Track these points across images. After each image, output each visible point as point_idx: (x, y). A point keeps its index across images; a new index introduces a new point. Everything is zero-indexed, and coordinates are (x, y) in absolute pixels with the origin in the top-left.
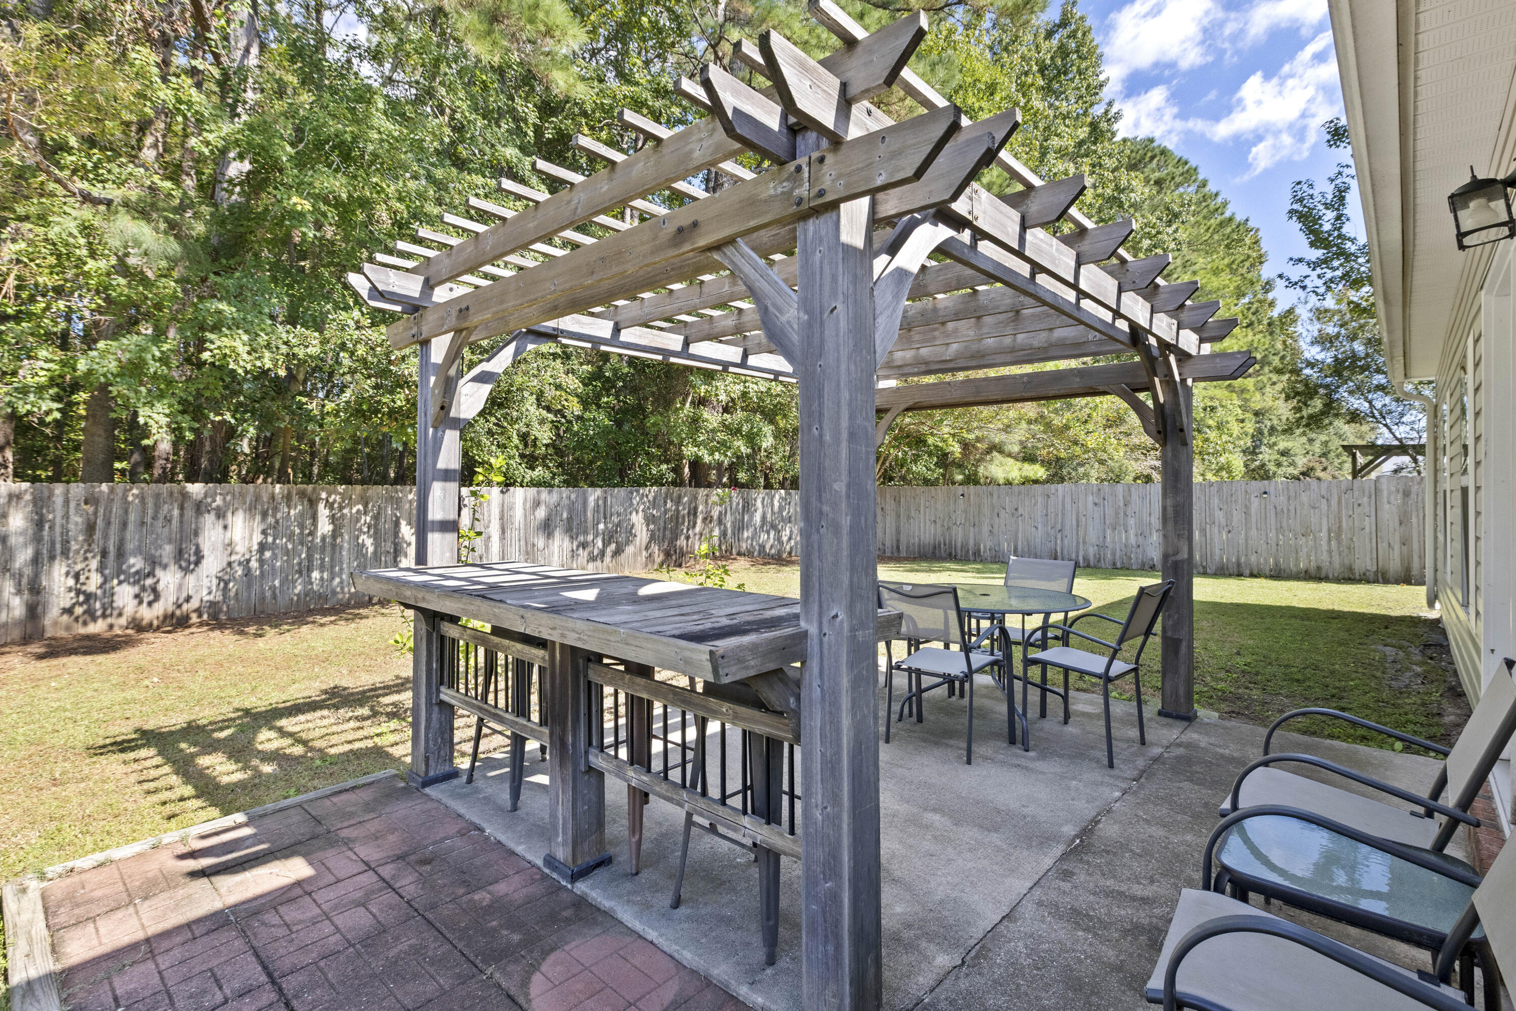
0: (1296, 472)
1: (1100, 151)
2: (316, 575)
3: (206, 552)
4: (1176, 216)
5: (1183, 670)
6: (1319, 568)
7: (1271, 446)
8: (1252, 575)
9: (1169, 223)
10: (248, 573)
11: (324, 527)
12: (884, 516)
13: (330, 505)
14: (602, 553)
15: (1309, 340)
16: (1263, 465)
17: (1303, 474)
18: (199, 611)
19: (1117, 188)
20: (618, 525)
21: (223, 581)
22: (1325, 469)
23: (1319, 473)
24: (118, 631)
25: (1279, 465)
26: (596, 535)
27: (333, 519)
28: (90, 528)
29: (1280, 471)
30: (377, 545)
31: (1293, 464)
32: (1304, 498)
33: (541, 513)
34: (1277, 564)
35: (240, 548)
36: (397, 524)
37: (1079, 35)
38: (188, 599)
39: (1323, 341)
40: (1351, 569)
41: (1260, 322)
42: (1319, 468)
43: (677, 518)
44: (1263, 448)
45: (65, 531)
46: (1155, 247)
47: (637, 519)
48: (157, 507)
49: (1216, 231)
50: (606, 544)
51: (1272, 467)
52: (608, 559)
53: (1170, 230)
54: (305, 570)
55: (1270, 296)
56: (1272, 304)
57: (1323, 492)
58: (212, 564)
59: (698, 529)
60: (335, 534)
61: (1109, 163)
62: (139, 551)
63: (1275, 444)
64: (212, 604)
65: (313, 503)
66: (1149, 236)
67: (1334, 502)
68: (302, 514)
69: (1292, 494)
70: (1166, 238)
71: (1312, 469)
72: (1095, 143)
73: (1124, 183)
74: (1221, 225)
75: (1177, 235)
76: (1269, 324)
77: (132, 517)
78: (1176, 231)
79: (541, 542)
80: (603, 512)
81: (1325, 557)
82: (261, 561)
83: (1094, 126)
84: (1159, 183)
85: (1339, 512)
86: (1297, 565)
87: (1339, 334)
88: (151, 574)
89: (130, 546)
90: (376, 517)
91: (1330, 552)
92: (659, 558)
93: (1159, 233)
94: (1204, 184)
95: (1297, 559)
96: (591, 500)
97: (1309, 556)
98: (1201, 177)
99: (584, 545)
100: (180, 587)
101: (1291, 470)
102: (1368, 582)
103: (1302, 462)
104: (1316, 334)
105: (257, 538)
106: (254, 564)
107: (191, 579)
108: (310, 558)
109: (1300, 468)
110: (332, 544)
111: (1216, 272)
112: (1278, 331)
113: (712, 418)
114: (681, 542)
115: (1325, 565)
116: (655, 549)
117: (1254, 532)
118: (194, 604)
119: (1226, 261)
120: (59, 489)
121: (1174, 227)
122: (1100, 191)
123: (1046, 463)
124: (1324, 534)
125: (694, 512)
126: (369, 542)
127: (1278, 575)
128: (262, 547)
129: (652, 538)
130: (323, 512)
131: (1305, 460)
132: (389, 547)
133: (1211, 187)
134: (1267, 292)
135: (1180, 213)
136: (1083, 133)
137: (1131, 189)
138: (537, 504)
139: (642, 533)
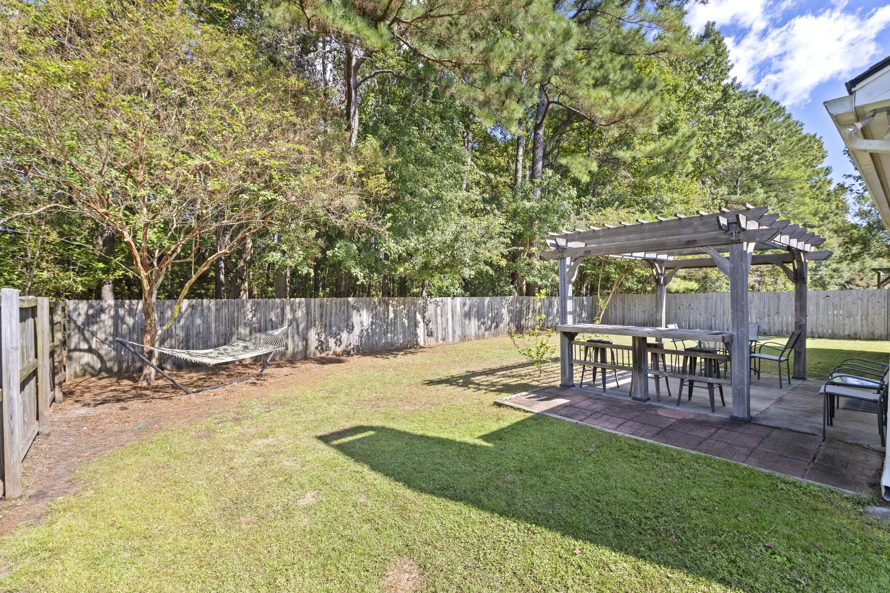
0: (843, 282)
1: (729, 107)
2: (389, 335)
3: (355, 325)
4: (774, 141)
5: (802, 362)
6: (856, 334)
7: (827, 266)
8: (819, 337)
9: (769, 145)
10: (368, 334)
11: (391, 315)
12: (616, 309)
13: (393, 306)
14: (490, 327)
15: (853, 214)
16: (821, 278)
17: (847, 282)
18: (353, 349)
19: (739, 127)
20: (497, 314)
21: (361, 337)
22: (862, 279)
23: (858, 282)
24: (330, 356)
25: (832, 277)
26: (488, 319)
27: (395, 312)
28: (322, 315)
29: (832, 281)
30: (409, 323)
31: (841, 277)
32: (849, 299)
33: (467, 308)
34: (833, 332)
35: (365, 324)
36: (415, 314)
37: (717, 42)
38: (350, 344)
39: (862, 214)
40: (873, 334)
41: (822, 193)
42: (857, 278)
43: (521, 311)
44: (822, 268)
45: (315, 318)
46: (761, 159)
47: (504, 311)
48: (340, 307)
49: (796, 144)
50: (492, 323)
51: (827, 279)
52: (493, 329)
53: (770, 149)
54: (385, 333)
55: (829, 177)
56: (830, 182)
57: (859, 296)
58: (357, 330)
59: (530, 316)
60: (395, 317)
61: (734, 113)
62: (335, 325)
63: (829, 265)
64: (357, 346)
65: (387, 305)
66: (758, 153)
67: (865, 300)
68: (384, 310)
69: (842, 297)
70: (768, 154)
71: (853, 279)
72: (725, 102)
73: (743, 125)
74: (800, 140)
75: (775, 152)
76: (828, 195)
77: (333, 311)
78: (773, 150)
79: (467, 322)
80: (491, 307)
81: (859, 328)
82: (372, 329)
83: (725, 91)
84: (762, 119)
85: (868, 306)
86: (844, 332)
87: (870, 210)
88: (339, 334)
89: (333, 323)
90: (408, 311)
91: (862, 326)
92: (514, 329)
93: (763, 151)
94: (789, 117)
95: (844, 329)
96: (486, 302)
97: (850, 328)
98: (787, 113)
99: (484, 323)
100: (348, 339)
101: (840, 281)
102: (882, 340)
103: (847, 275)
104: (857, 211)
105: (371, 320)
106: (370, 331)
107: (351, 335)
108: (387, 328)
109: (846, 279)
110: (394, 323)
111: (796, 168)
112: (833, 198)
113: (537, 263)
114: (523, 322)
115: (859, 333)
116: (512, 325)
117: (821, 316)
118: (352, 346)
119: (802, 160)
120: (312, 300)
121: (772, 147)
122: (729, 129)
123: (697, 281)
124: (859, 318)
125: (528, 308)
126: (406, 321)
127: (833, 337)
128: (372, 323)
129: (511, 321)
130: (391, 309)
131: (849, 274)
132: (413, 324)
133: (794, 118)
134: (826, 174)
135: (776, 140)
136: (718, 95)
137: (746, 128)
138: (464, 304)
139: (506, 318)
